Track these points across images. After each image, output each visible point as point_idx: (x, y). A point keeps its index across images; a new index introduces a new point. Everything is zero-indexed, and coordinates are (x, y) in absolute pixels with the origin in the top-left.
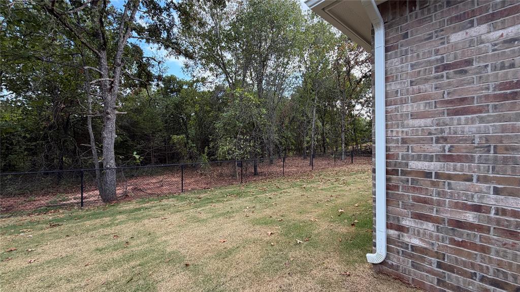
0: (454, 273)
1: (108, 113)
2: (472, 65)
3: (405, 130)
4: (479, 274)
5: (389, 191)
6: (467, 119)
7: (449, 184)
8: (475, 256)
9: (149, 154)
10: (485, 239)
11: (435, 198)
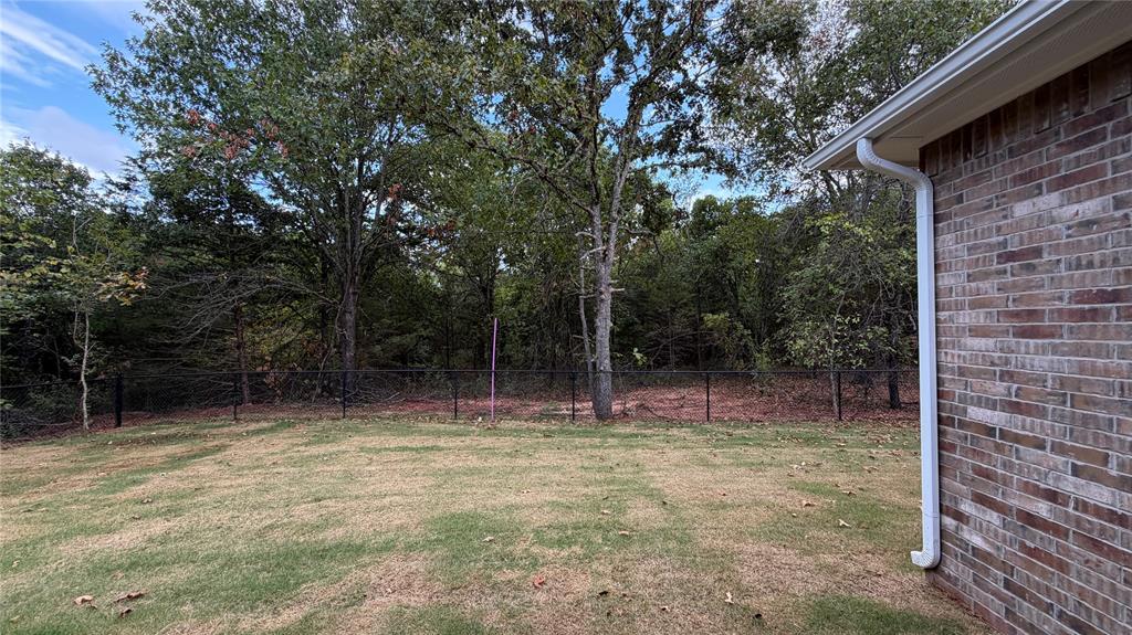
0: (1025, 599)
1: (601, 293)
2: (1041, 258)
3: (963, 353)
4: (1057, 607)
5: (945, 453)
6: (1036, 346)
7: (1017, 450)
8: (1050, 576)
9: (666, 348)
10: (1063, 549)
11: (1000, 471)
